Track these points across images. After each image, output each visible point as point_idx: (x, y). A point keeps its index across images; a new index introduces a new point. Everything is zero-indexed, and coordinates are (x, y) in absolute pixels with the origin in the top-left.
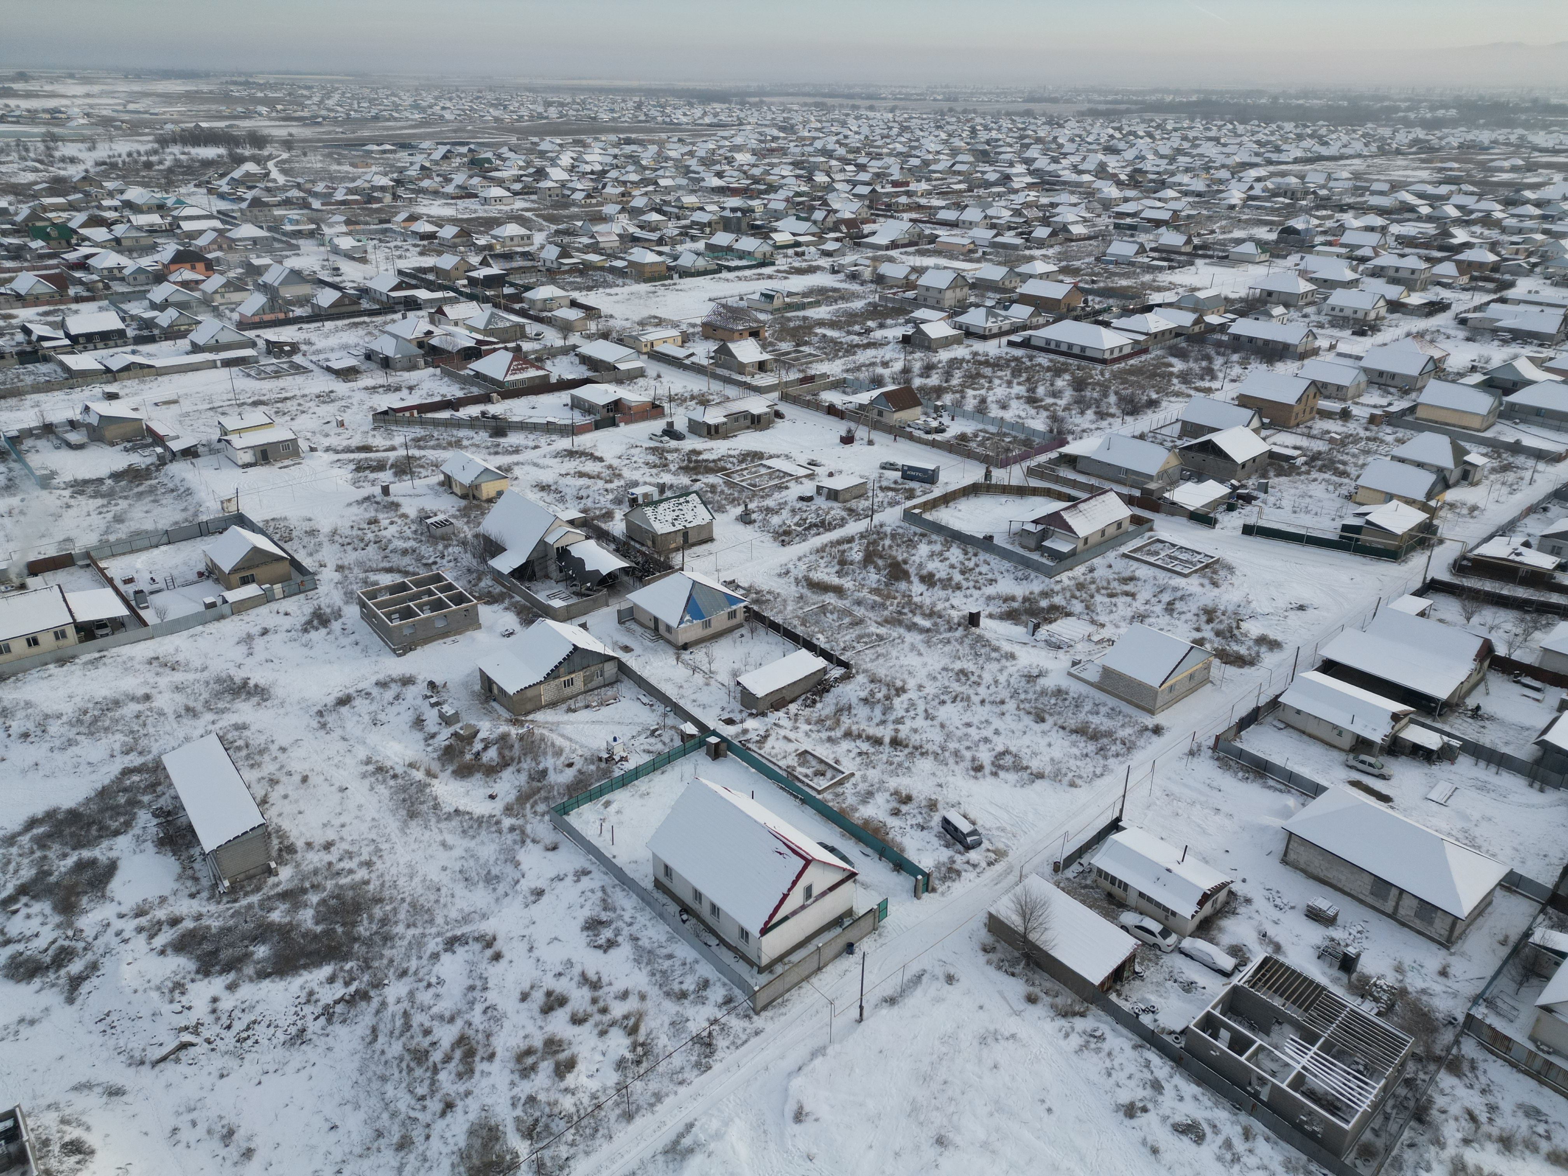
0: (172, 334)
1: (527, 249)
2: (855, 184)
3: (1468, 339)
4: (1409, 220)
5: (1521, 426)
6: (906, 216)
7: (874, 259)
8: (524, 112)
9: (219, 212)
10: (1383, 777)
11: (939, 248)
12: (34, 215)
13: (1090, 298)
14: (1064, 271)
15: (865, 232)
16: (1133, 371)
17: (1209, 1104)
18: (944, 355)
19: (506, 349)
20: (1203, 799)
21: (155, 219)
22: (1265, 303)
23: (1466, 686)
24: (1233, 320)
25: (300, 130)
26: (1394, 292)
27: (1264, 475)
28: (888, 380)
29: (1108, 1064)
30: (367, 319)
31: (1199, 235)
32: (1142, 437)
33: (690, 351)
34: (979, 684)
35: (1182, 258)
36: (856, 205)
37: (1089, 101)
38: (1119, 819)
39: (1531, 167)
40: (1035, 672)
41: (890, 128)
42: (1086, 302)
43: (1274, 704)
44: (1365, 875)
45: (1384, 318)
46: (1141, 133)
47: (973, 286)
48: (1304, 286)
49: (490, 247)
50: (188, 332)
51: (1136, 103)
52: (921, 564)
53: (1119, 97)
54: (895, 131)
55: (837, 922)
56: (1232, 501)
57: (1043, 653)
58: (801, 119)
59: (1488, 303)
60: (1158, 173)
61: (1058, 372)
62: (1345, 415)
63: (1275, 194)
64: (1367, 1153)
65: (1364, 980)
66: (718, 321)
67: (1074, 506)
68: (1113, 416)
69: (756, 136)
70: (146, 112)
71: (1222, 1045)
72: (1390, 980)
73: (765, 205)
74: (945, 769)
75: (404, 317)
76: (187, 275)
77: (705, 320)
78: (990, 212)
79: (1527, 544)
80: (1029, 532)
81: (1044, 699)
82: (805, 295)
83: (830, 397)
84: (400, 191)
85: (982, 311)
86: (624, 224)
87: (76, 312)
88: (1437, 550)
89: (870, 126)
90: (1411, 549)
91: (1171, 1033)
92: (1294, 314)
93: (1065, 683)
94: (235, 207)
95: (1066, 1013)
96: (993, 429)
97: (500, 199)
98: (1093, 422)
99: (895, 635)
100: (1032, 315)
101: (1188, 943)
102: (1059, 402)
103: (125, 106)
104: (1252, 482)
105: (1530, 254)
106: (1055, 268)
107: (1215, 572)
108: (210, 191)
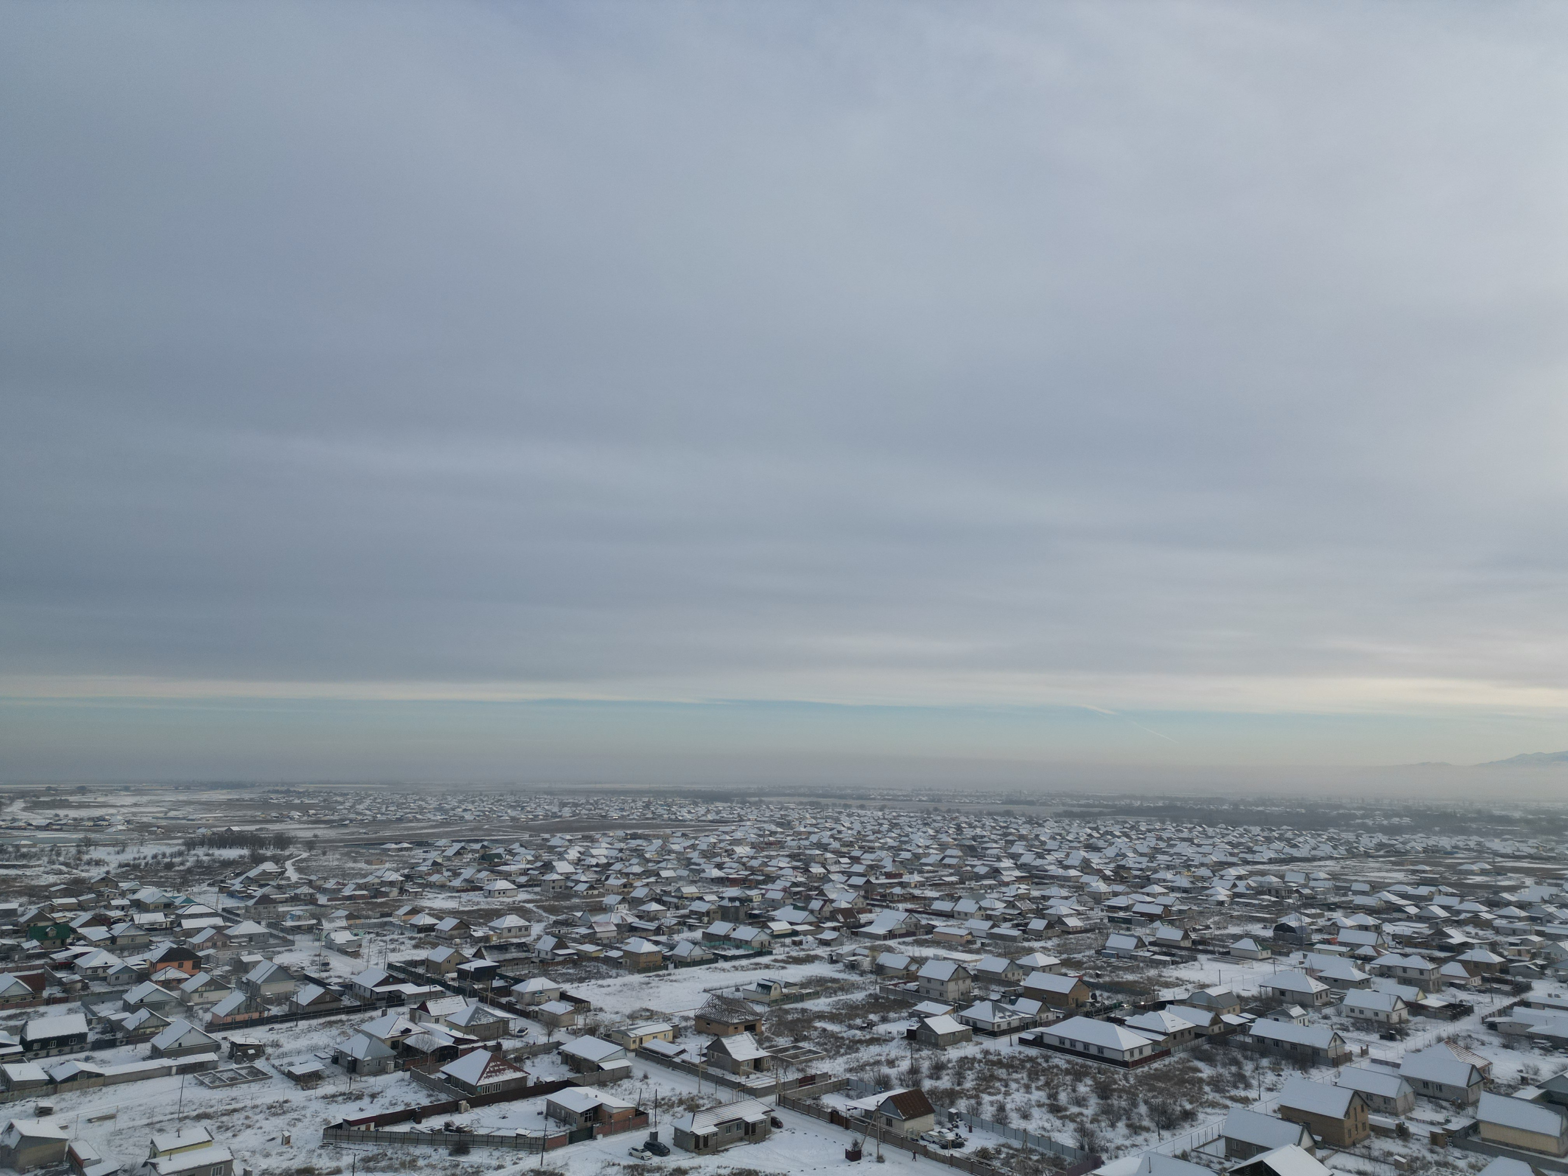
0: (135, 1037)
1: (523, 940)
2: (850, 875)
3: (1505, 1046)
4: (1400, 920)
6: (901, 906)
7: (873, 949)
8: (540, 812)
9: (224, 910)
11: (938, 938)
12: (40, 916)
13: (1098, 993)
14: (1066, 963)
15: (862, 921)
16: (1159, 1076)
18: (953, 1054)
19: (485, 1047)
21: (159, 917)
22: (1281, 1003)
24: (1252, 1021)
25: (325, 832)
26: (1410, 993)
28: (895, 1082)
30: (344, 1017)
31: (1195, 930)
32: (1184, 1157)
33: (682, 1047)
35: (1183, 953)
36: (852, 895)
37: (1064, 804)
39: (1500, 871)
41: (881, 825)
42: (1094, 996)
45: (1408, 1021)
46: (1118, 834)
47: (975, 978)
48: (1316, 986)
49: (486, 939)
50: (153, 1034)
51: (1106, 806)
53: (1091, 802)
54: (886, 827)
58: (797, 816)
59: (1511, 1006)
60: (1141, 870)
61: (1078, 1075)
62: (1402, 1133)
63: (1259, 891)
66: (712, 1013)
68: (1147, 1130)
69: (756, 831)
70: (184, 818)
73: (763, 895)
75: (384, 1014)
76: (172, 973)
77: (698, 1012)
78: (984, 904)
82: (803, 985)
83: (834, 1102)
84: (408, 886)
85: (988, 1005)
86: (624, 914)
87: (43, 1015)
89: (862, 823)
92: (1314, 1015)
94: (242, 905)
96: (1017, 1144)
97: (504, 892)
98: (1127, 1137)
100: (1040, 1010)
102: (1085, 1112)
103: (166, 813)
105: (1534, 956)
106: (1057, 961)
108: (222, 890)
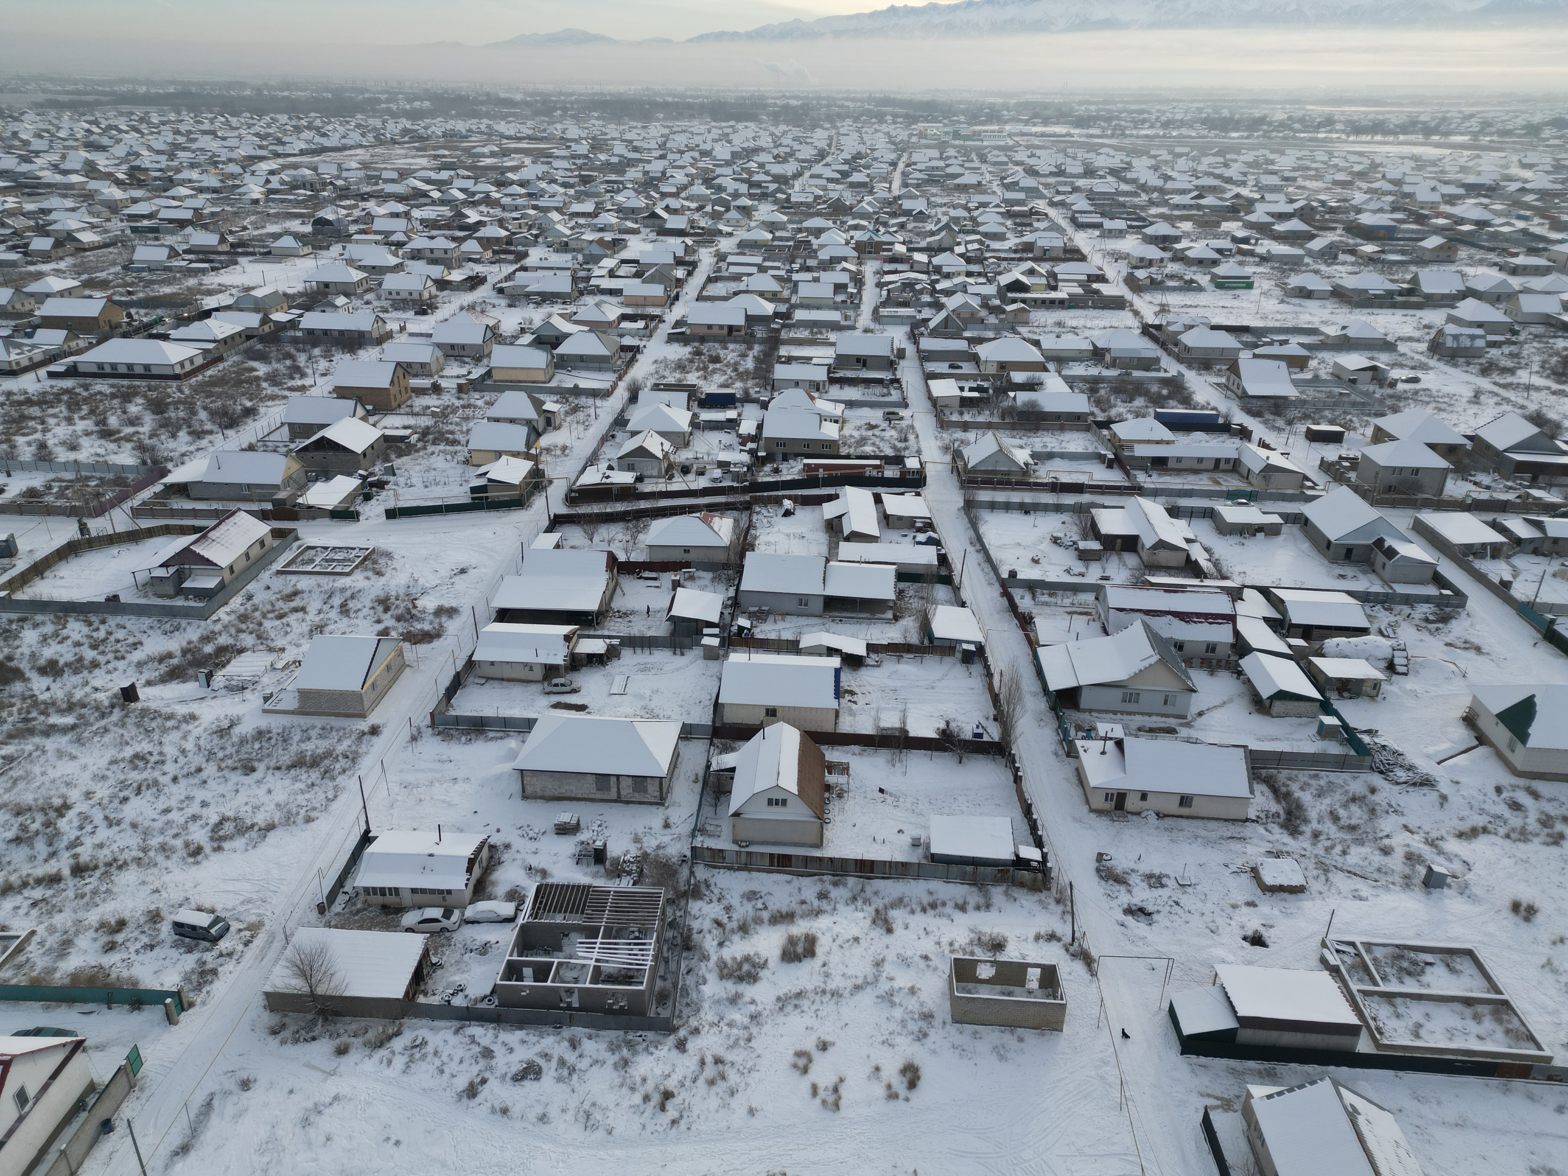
3: (510, 306)
4: (426, 205)
5: (574, 373)
10: (575, 691)
13: (133, 311)
14: (90, 284)
16: (215, 382)
17: (535, 1039)
20: (438, 776)
22: (326, 295)
23: (608, 594)
24: (301, 316)
26: (437, 271)
27: (387, 459)
29: (438, 1063)
31: (231, 232)
32: (251, 448)
34: (163, 762)
35: (222, 258)
38: (367, 831)
39: (505, 153)
40: (225, 724)
42: (129, 315)
43: (470, 664)
44: (588, 777)
45: (436, 296)
46: (124, 127)
48: (356, 275)
51: (104, 93)
52: (33, 655)
53: (81, 87)
55: (79, 1106)
56: (366, 491)
57: (228, 701)
59: (514, 272)
60: (160, 170)
61: (127, 397)
62: (436, 389)
63: (294, 186)
64: (663, 998)
65: (616, 862)
67: (204, 536)
68: (211, 432)
71: (529, 982)
72: (634, 852)
74: (155, 871)
79: (610, 468)
80: (161, 579)
81: (247, 748)
88: (550, 490)
90: (531, 494)
91: (483, 999)
92: (357, 303)
93: (263, 722)
95: (380, 1043)
96: (69, 476)
98: (190, 443)
99: (29, 748)
100: (67, 339)
101: (470, 912)
102: (141, 429)
104: (378, 468)
105: (530, 228)
106: (76, 283)
107: (375, 562)
